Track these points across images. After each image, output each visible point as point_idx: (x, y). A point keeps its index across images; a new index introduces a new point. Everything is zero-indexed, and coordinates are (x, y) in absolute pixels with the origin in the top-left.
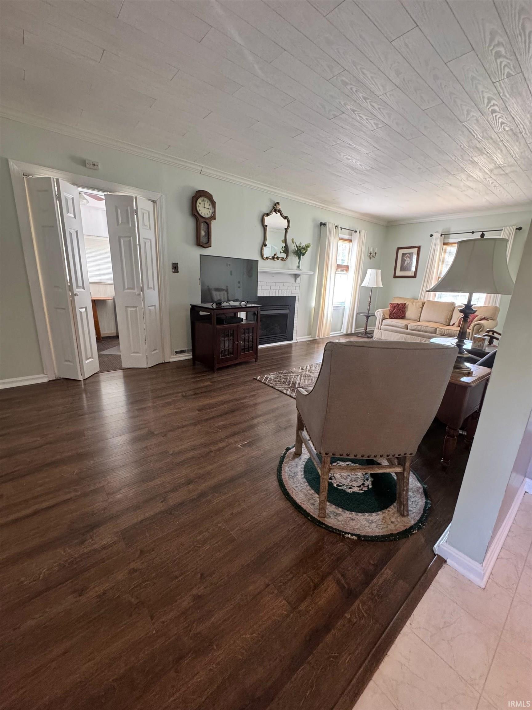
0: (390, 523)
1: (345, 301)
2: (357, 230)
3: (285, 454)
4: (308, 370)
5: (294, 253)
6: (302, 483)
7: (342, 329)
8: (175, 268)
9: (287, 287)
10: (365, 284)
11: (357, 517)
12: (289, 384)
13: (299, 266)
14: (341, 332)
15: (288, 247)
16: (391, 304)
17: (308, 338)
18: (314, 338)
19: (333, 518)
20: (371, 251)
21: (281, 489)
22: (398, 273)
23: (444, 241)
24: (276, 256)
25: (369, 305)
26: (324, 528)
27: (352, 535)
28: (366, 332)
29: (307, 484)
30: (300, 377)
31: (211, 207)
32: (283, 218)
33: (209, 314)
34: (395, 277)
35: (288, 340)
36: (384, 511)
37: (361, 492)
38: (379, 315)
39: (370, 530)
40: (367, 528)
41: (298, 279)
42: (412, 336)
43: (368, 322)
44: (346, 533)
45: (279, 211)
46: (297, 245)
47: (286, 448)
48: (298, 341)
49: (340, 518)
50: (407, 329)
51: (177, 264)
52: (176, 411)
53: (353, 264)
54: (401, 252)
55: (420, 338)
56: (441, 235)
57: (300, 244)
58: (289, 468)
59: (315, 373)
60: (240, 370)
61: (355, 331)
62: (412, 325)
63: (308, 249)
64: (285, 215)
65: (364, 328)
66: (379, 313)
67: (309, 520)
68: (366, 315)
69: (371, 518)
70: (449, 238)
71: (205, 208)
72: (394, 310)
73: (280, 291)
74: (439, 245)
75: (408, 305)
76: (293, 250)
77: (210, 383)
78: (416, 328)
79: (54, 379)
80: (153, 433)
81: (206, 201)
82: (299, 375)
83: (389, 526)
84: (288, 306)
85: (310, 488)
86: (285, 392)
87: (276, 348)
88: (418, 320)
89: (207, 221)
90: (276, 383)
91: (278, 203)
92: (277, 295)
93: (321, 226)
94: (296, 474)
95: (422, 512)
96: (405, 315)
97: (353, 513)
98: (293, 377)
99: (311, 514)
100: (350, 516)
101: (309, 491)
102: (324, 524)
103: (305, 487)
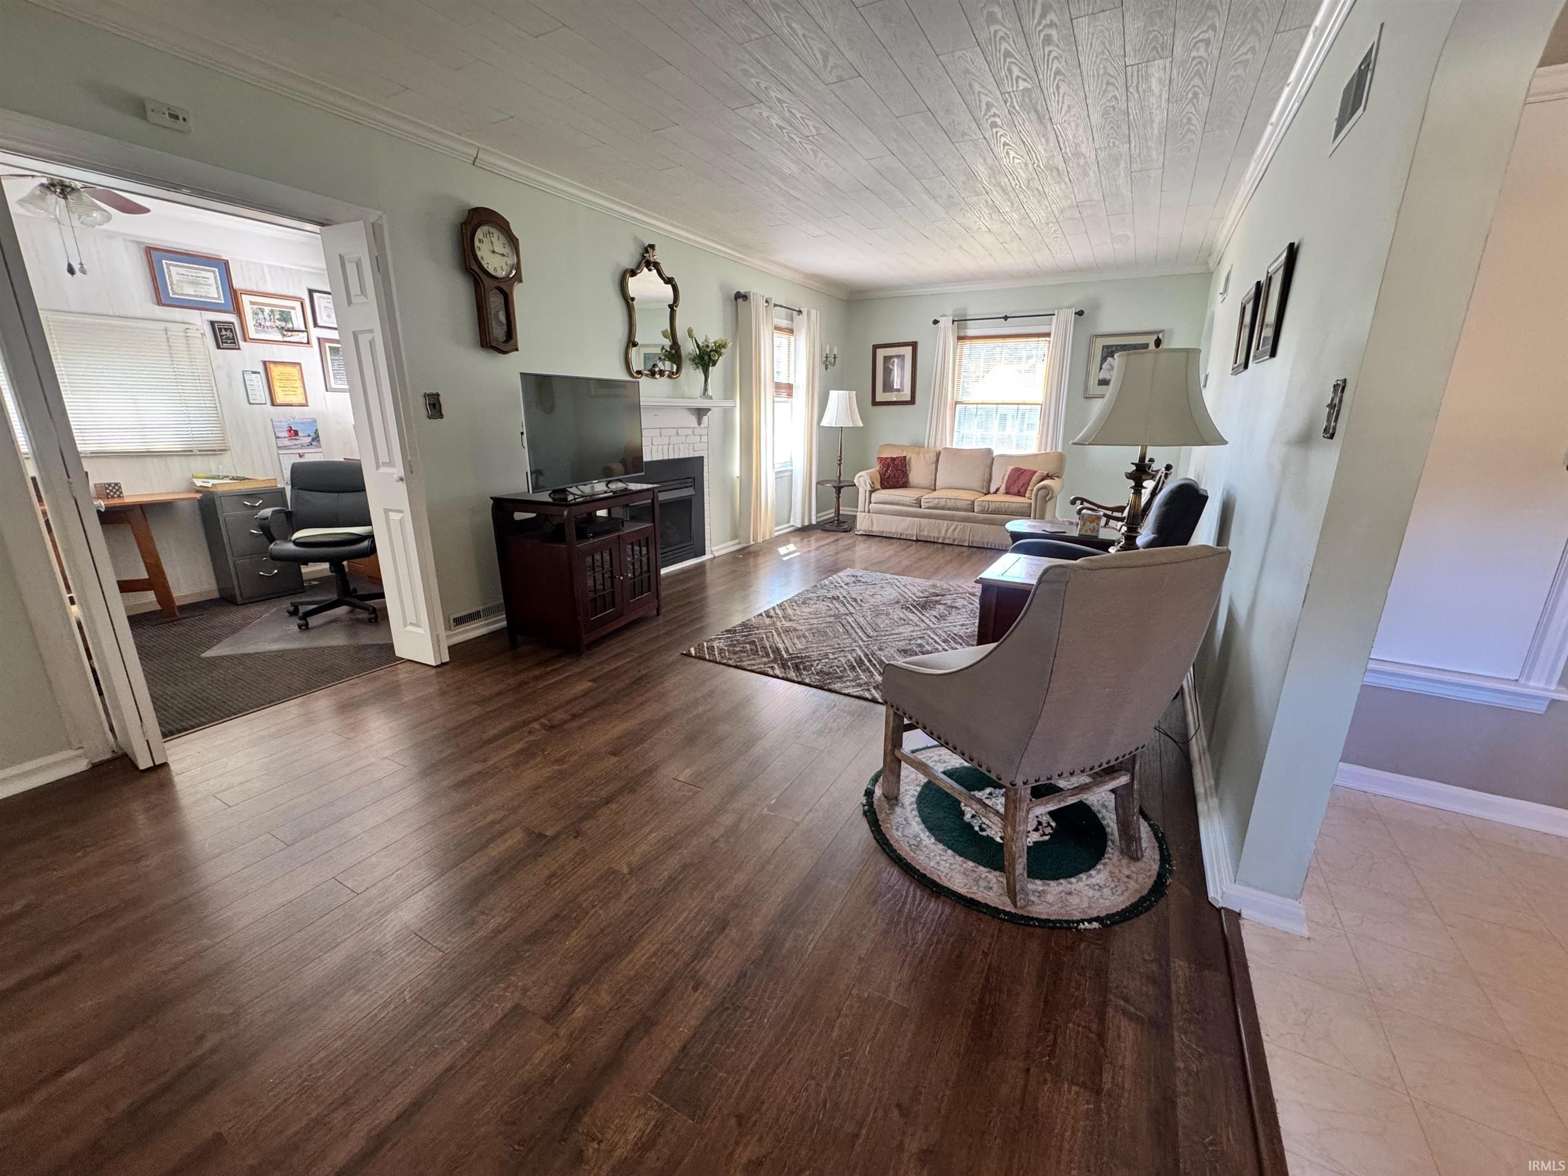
0: (1126, 880)
1: (791, 461)
2: (802, 309)
3: (870, 803)
4: (781, 616)
5: (693, 360)
6: (941, 852)
7: (792, 519)
8: (434, 406)
9: (684, 438)
10: (828, 420)
11: (1074, 887)
12: (768, 655)
13: (706, 389)
14: (791, 524)
15: (679, 347)
16: (881, 460)
17: (734, 545)
18: (744, 545)
19: (1039, 902)
20: (828, 352)
21: (914, 878)
22: (881, 396)
23: (958, 333)
24: (657, 369)
25: (840, 464)
26: (1038, 926)
27: (1090, 921)
28: (838, 520)
29: (950, 852)
30: (778, 635)
31: (507, 250)
32: (662, 281)
33: (534, 515)
34: (875, 403)
35: (696, 556)
36: (1103, 861)
37: (1047, 838)
38: (862, 483)
39: (1108, 903)
40: (1101, 901)
41: (705, 418)
42: (930, 520)
43: (840, 499)
44: (1078, 922)
45: (656, 265)
46: (700, 343)
47: (863, 793)
48: (716, 554)
49: (1050, 898)
50: (921, 507)
51: (438, 395)
52: (557, 767)
53: (800, 380)
54: (881, 353)
55: (946, 522)
56: (953, 321)
57: (706, 340)
58: (897, 830)
59: (802, 621)
60: (637, 639)
61: (817, 518)
62: (928, 498)
63: (723, 350)
64: (668, 274)
65: (833, 510)
66: (863, 480)
67: (1004, 920)
68: (837, 485)
69: (1093, 881)
70: (966, 327)
71: (493, 252)
72: (887, 471)
73: (672, 446)
74: (951, 340)
75: (910, 459)
76: (690, 354)
77: (590, 684)
78: (937, 504)
80: (541, 836)
81: (496, 236)
82: (773, 631)
83: (1130, 886)
84: (690, 480)
85: (962, 858)
86: (771, 672)
87: (681, 577)
88: (933, 488)
89: (504, 287)
90: (737, 656)
91: (652, 247)
92: (666, 458)
93: (736, 300)
94: (918, 839)
95: (1157, 845)
96: (907, 479)
97: (1061, 881)
98: (764, 636)
99: (1001, 907)
100: (1061, 888)
101: (964, 865)
102: (1033, 919)
103: (952, 860)
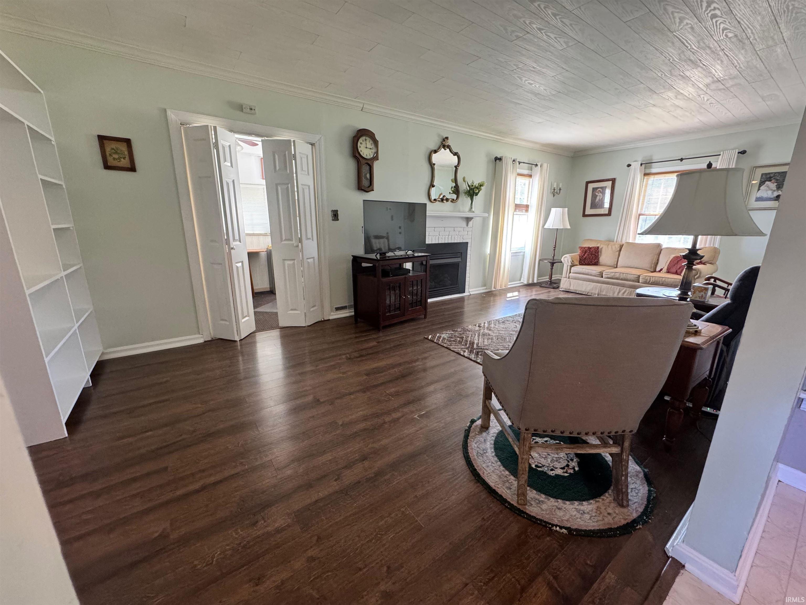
0: (606, 515)
1: (525, 247)
2: (538, 164)
3: (470, 427)
4: (486, 327)
5: (466, 193)
6: (494, 462)
7: (522, 279)
8: (335, 215)
9: (458, 232)
10: (549, 225)
11: (565, 506)
12: (466, 345)
13: (472, 208)
14: (522, 281)
15: (459, 187)
16: (581, 248)
17: (484, 289)
18: (489, 290)
19: (535, 506)
20: (555, 186)
21: (470, 469)
22: (589, 211)
23: (645, 171)
24: (445, 198)
25: (554, 250)
26: (526, 518)
27: (561, 528)
28: (550, 282)
29: (499, 463)
30: (478, 336)
31: (373, 146)
32: (452, 155)
33: (372, 265)
34: (584, 215)
35: (459, 293)
36: (597, 500)
37: (566, 475)
38: (566, 261)
39: (582, 523)
40: (579, 520)
41: (471, 223)
42: (608, 285)
43: (553, 269)
44: (553, 525)
45: (449, 147)
46: (469, 184)
47: (470, 420)
48: (471, 293)
49: (544, 507)
50: (602, 277)
51: (337, 211)
52: (341, 375)
53: (534, 202)
54: (591, 186)
55: (619, 288)
56: (641, 164)
57: (473, 183)
58: (476, 443)
59: (495, 331)
60: (408, 329)
61: (538, 280)
62: (608, 272)
63: (482, 187)
64: (455, 150)
65: (548, 277)
66: (566, 259)
67: (507, 507)
68: (551, 261)
69: (582, 508)
70: (651, 167)
71: (366, 148)
72: (584, 255)
73: (450, 236)
74: (639, 176)
75: (602, 248)
76: (465, 190)
77: (376, 343)
78: (614, 276)
79: (210, 339)
80: (318, 400)
81: (368, 140)
82: (477, 334)
83: (606, 519)
84: (459, 254)
85: (504, 468)
86: (462, 354)
87: (447, 302)
88: (615, 266)
89: (369, 162)
90: (450, 343)
91: (447, 138)
92: (446, 242)
93: (495, 161)
94: (485, 451)
95: (646, 503)
96: (598, 260)
97: (559, 500)
98: (470, 336)
99: (509, 500)
100: (556, 504)
101: (503, 472)
102: (525, 513)
103: (497, 467)
